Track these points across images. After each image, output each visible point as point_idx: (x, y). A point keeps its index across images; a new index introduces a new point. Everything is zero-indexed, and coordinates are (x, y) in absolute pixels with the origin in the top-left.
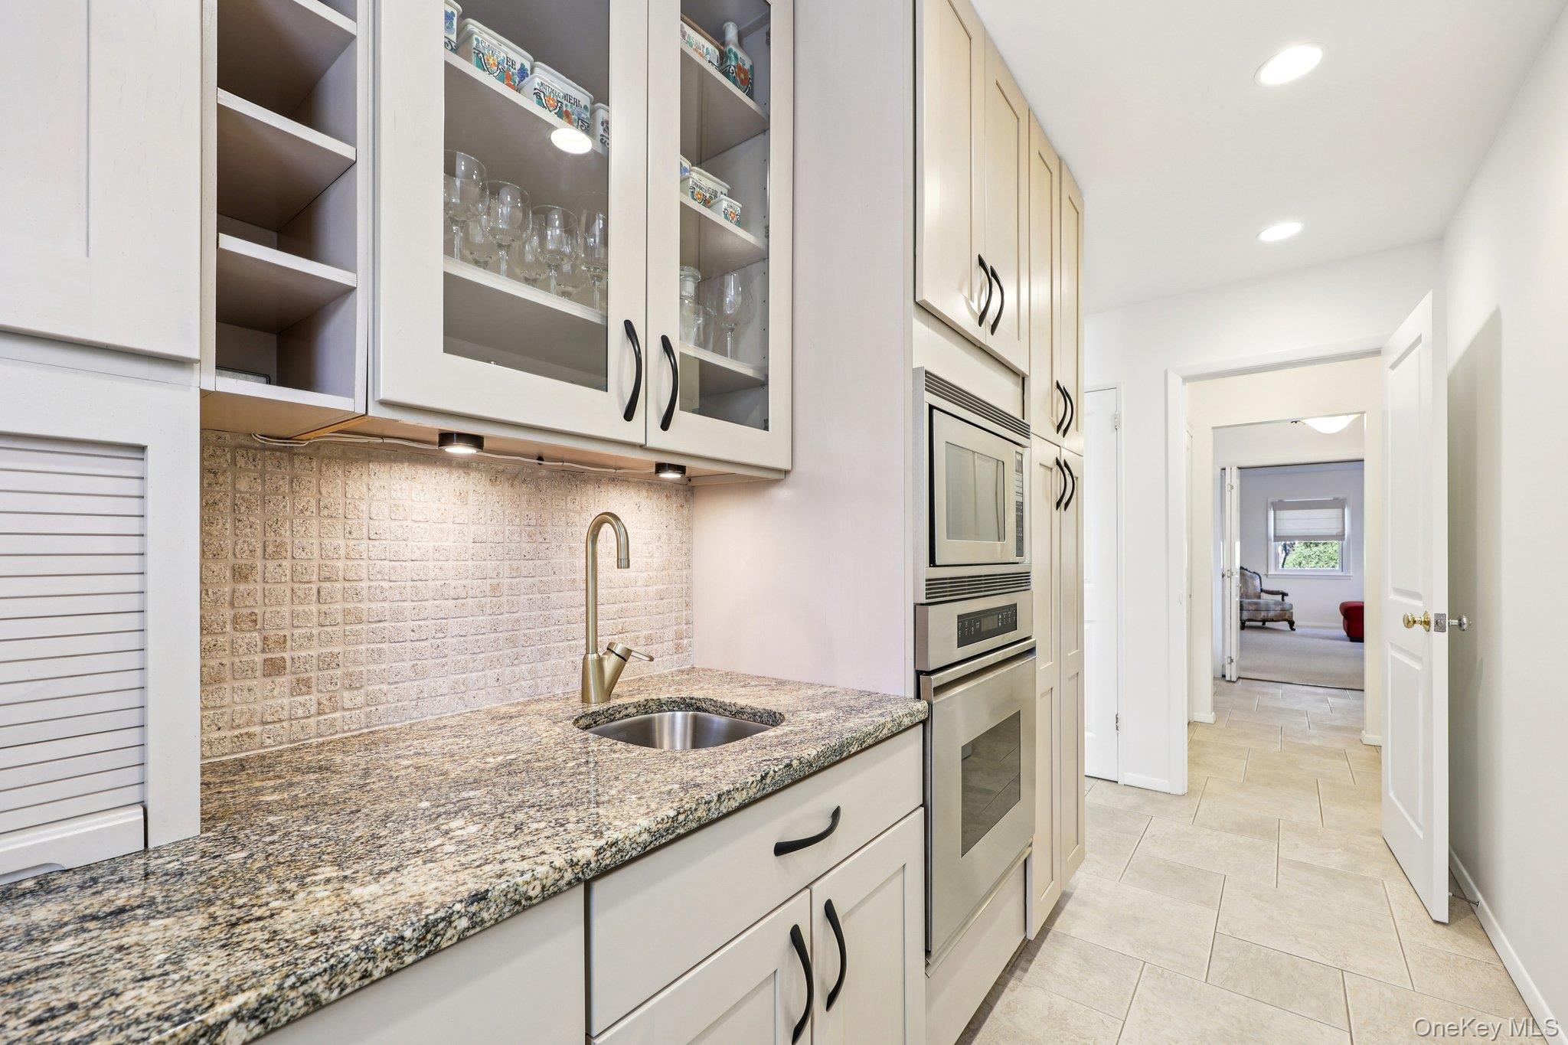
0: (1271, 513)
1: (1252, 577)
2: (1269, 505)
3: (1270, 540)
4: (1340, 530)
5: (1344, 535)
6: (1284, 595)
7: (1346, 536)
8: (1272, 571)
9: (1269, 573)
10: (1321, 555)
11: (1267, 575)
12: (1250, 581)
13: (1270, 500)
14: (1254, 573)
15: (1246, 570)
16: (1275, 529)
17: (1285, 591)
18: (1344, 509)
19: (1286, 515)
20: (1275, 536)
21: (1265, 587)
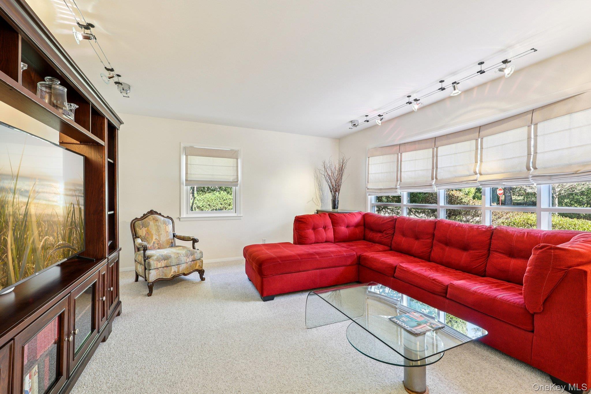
0: (184, 158)
1: (165, 223)
2: (182, 149)
3: (183, 184)
4: (235, 177)
5: (237, 181)
6: (195, 241)
7: (239, 182)
8: (184, 215)
9: (182, 216)
10: (204, 199)
11: (179, 219)
12: (162, 226)
13: (183, 145)
14: (168, 217)
15: (160, 214)
16: (187, 173)
17: (196, 237)
18: (237, 159)
19: (195, 160)
20: (186, 180)
21: (178, 233)
